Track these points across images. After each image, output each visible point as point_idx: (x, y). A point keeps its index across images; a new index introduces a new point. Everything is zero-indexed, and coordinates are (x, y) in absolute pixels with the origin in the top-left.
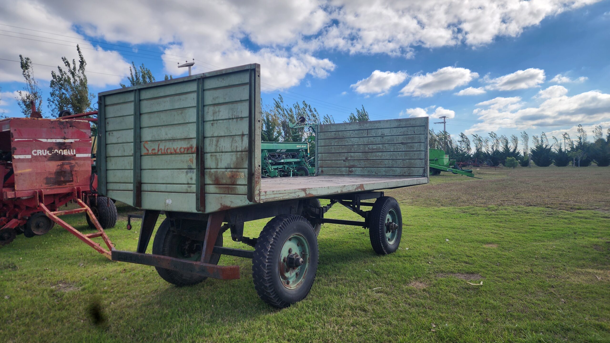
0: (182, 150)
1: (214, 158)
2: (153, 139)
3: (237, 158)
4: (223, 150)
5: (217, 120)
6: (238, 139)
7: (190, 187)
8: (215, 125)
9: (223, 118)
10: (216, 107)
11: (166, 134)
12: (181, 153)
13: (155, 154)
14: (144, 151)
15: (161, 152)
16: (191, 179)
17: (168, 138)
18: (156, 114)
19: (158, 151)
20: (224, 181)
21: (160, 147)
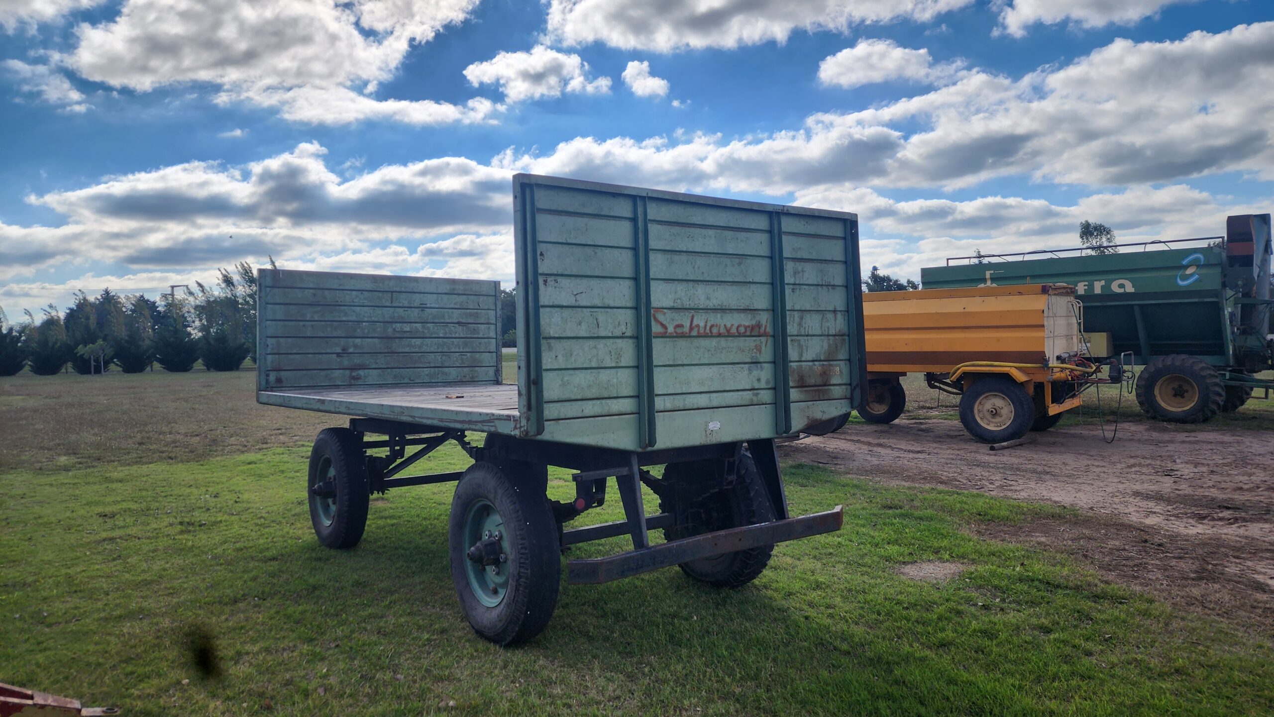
0: (742, 330)
1: (796, 344)
2: (678, 305)
3: (829, 346)
4: (810, 333)
5: (799, 284)
6: (830, 316)
7: (758, 394)
8: (798, 292)
9: (810, 282)
10: (798, 264)
11: (708, 298)
12: (740, 335)
13: (682, 336)
14: (656, 328)
15: (698, 332)
16: (759, 380)
17: (711, 305)
18: (684, 257)
19: (691, 329)
20: (812, 381)
21: (695, 322)
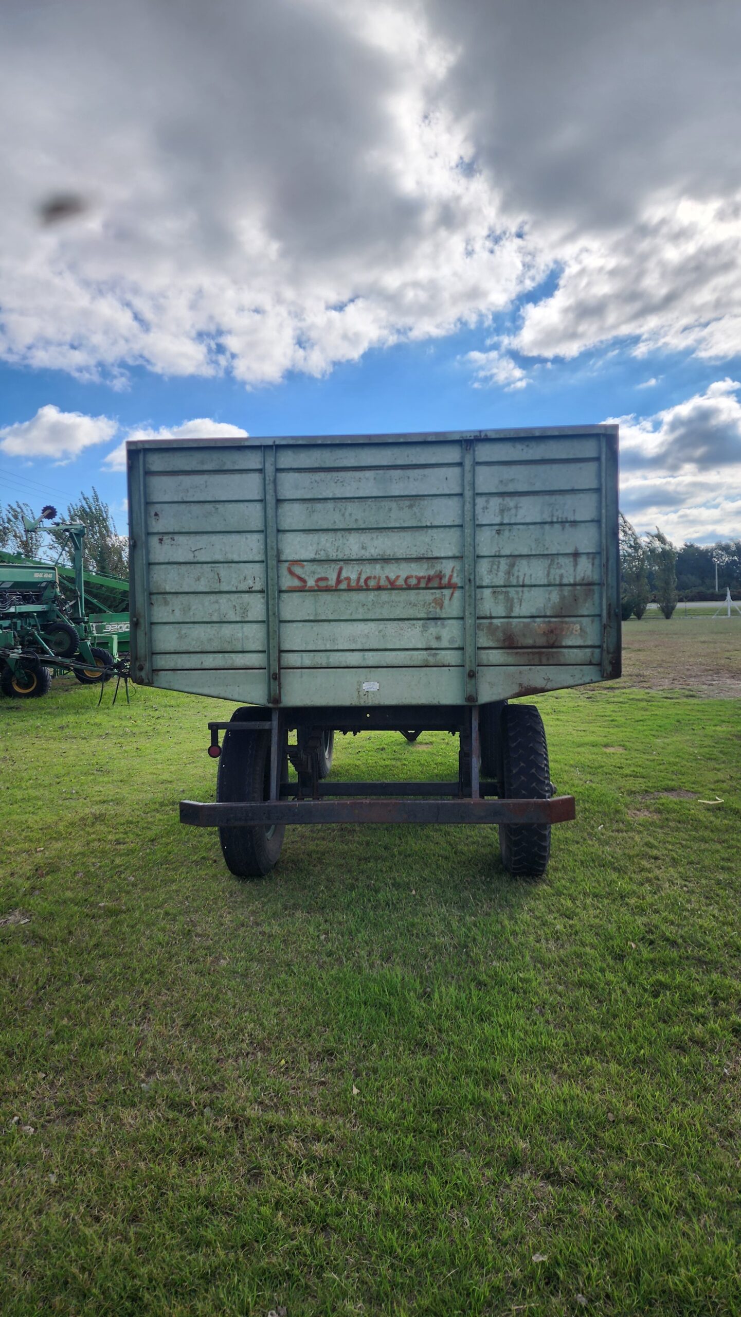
1: (501, 597)
2: (322, 556)
3: (563, 598)
4: (527, 582)
5: (510, 524)
6: (567, 562)
7: (436, 654)
8: (507, 533)
9: (528, 520)
10: (508, 499)
11: (363, 548)
14: (289, 583)
16: (438, 638)
17: (367, 555)
18: (330, 505)
20: (530, 642)
